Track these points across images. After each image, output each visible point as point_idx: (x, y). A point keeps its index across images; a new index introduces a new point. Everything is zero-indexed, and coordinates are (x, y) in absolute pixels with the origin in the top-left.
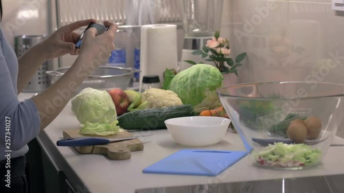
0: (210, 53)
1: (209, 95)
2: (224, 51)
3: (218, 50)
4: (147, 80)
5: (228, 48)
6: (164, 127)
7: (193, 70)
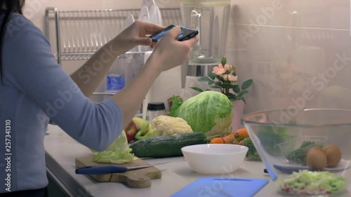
0: (216, 80)
1: (219, 122)
2: (231, 77)
3: (225, 77)
4: (152, 107)
5: (234, 74)
6: (180, 155)
7: (201, 97)
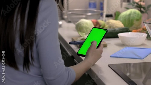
0: (136, 4)
1: (136, 23)
3: (139, 3)
4: (108, 16)
5: (144, 2)
6: (117, 37)
7: (128, 12)
